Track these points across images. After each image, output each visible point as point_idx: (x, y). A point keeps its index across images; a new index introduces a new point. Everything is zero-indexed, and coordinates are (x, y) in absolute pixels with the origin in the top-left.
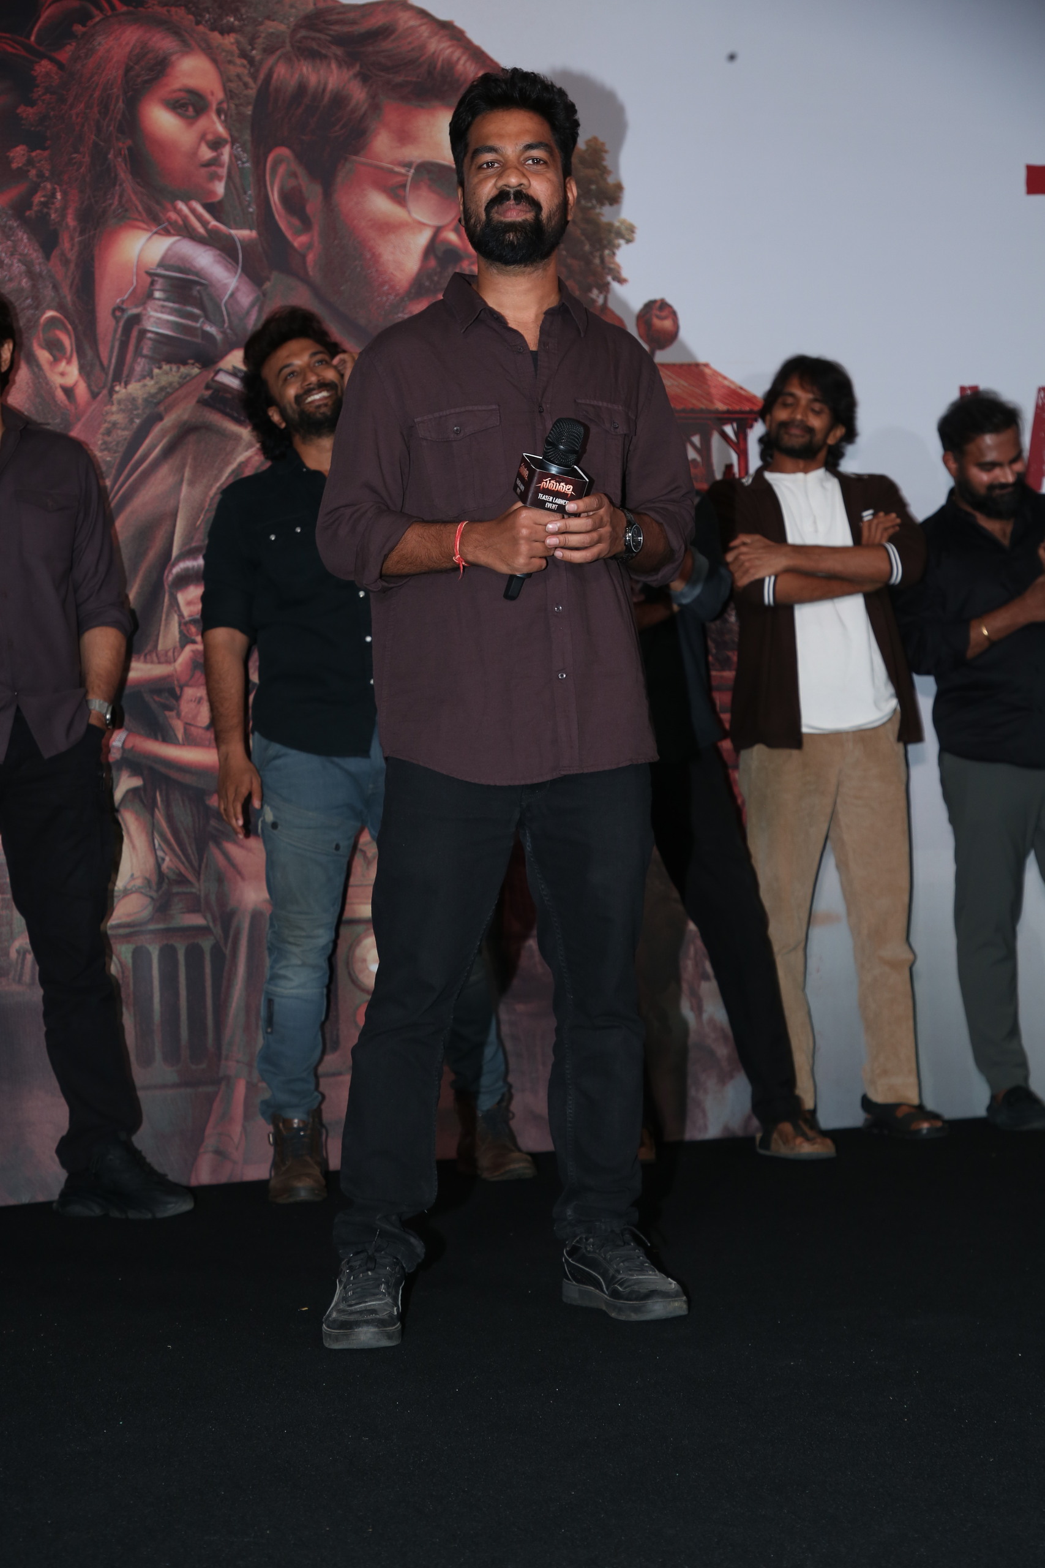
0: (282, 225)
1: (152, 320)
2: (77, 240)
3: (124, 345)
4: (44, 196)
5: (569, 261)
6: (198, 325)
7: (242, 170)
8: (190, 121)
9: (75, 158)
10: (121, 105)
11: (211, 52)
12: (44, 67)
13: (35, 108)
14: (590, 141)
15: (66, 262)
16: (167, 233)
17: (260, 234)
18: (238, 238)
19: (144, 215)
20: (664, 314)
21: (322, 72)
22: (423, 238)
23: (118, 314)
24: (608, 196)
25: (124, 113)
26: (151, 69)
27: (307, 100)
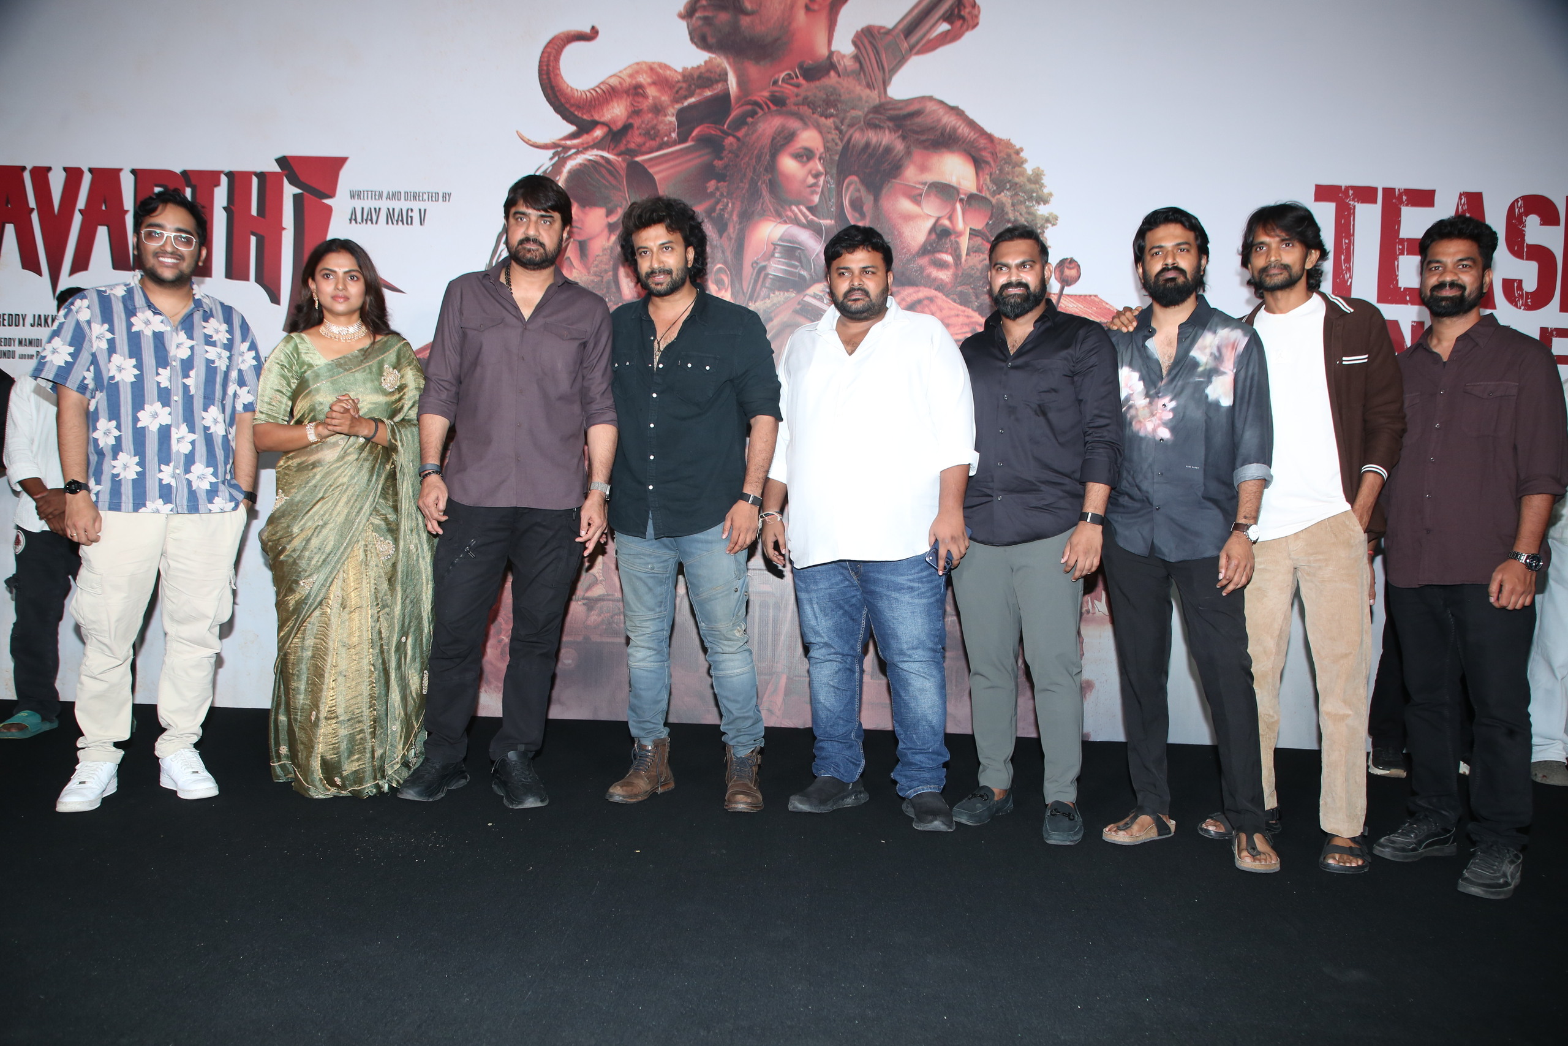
0: (849, 217)
2: (737, 227)
3: (756, 281)
6: (797, 271)
7: (829, 190)
8: (804, 164)
9: (739, 186)
10: (768, 157)
11: (819, 128)
12: (730, 140)
14: (1034, 169)
15: (730, 239)
16: (785, 222)
17: (836, 222)
18: (824, 225)
19: (774, 214)
20: (1072, 266)
21: (880, 136)
22: (930, 223)
23: (754, 266)
24: (1043, 200)
25: (768, 163)
26: (786, 138)
27: (870, 151)
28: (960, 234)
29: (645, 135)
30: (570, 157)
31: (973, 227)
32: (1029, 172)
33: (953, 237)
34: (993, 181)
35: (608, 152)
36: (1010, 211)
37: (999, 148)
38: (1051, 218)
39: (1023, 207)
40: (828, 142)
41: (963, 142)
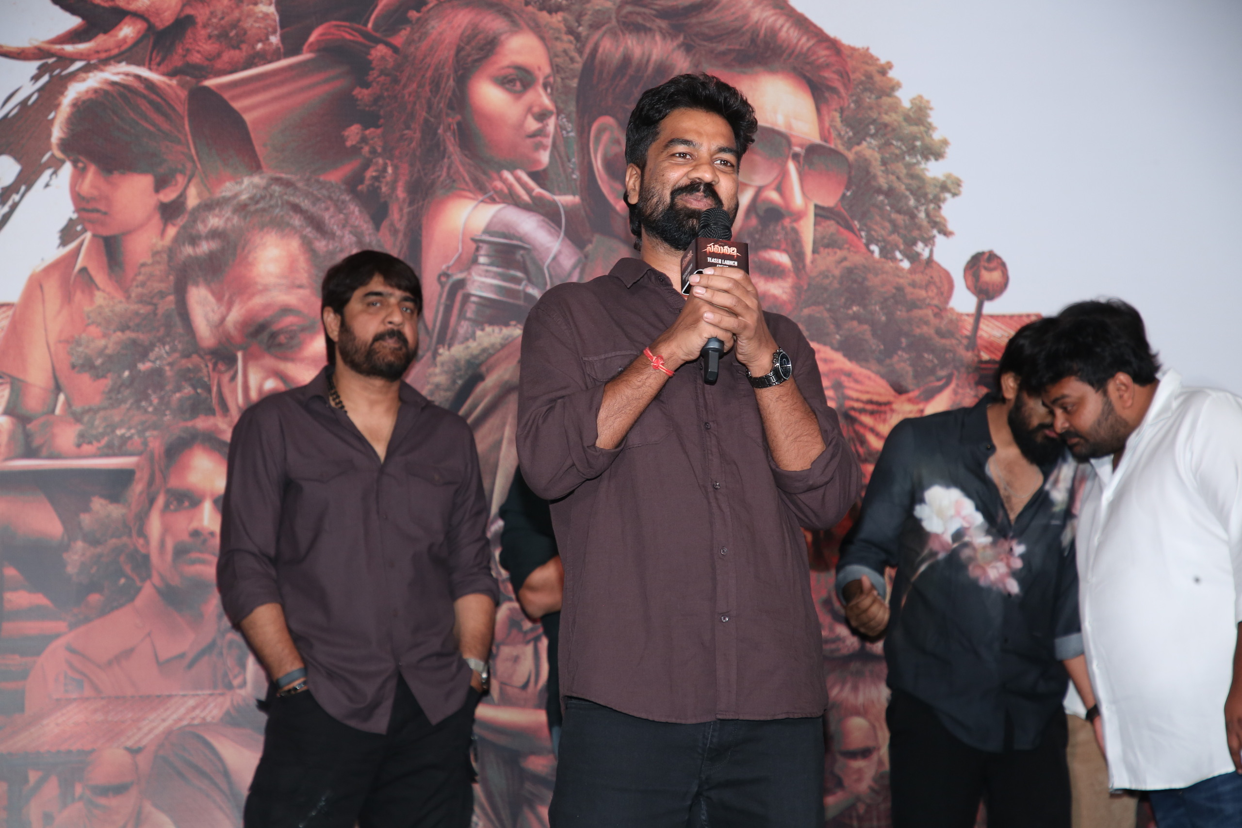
0: (605, 190)
1: (476, 284)
2: (406, 210)
3: (448, 309)
4: (376, 171)
5: (894, 216)
6: (521, 288)
7: (566, 140)
8: (518, 95)
9: (404, 135)
10: (451, 83)
11: (538, 30)
12: (380, 51)
13: (370, 89)
14: (914, 99)
15: (395, 232)
16: (493, 201)
17: (582, 199)
18: (562, 204)
19: (471, 185)
20: (992, 265)
21: (646, 44)
22: (745, 198)
23: (443, 279)
24: (935, 152)
25: (454, 91)
26: (481, 49)
27: (631, 71)
28: (798, 216)
29: (218, 37)
30: (73, 76)
31: (820, 203)
32: (906, 104)
33: (787, 222)
34: (845, 121)
35: (150, 69)
36: (880, 173)
37: (851, 64)
38: (949, 184)
39: (900, 165)
40: (556, 56)
41: (790, 55)
